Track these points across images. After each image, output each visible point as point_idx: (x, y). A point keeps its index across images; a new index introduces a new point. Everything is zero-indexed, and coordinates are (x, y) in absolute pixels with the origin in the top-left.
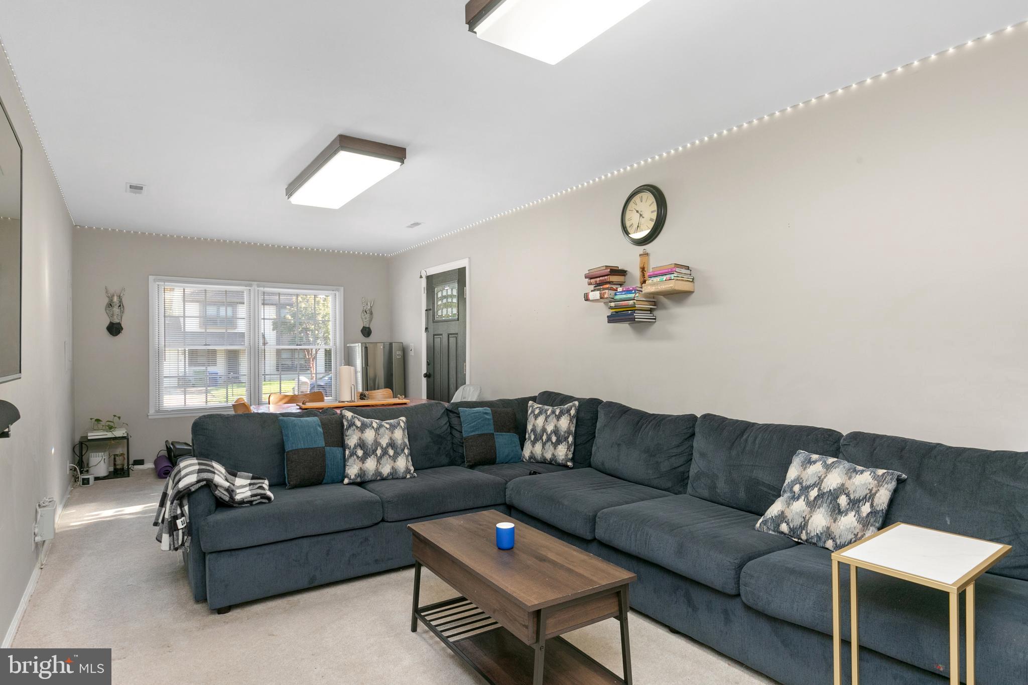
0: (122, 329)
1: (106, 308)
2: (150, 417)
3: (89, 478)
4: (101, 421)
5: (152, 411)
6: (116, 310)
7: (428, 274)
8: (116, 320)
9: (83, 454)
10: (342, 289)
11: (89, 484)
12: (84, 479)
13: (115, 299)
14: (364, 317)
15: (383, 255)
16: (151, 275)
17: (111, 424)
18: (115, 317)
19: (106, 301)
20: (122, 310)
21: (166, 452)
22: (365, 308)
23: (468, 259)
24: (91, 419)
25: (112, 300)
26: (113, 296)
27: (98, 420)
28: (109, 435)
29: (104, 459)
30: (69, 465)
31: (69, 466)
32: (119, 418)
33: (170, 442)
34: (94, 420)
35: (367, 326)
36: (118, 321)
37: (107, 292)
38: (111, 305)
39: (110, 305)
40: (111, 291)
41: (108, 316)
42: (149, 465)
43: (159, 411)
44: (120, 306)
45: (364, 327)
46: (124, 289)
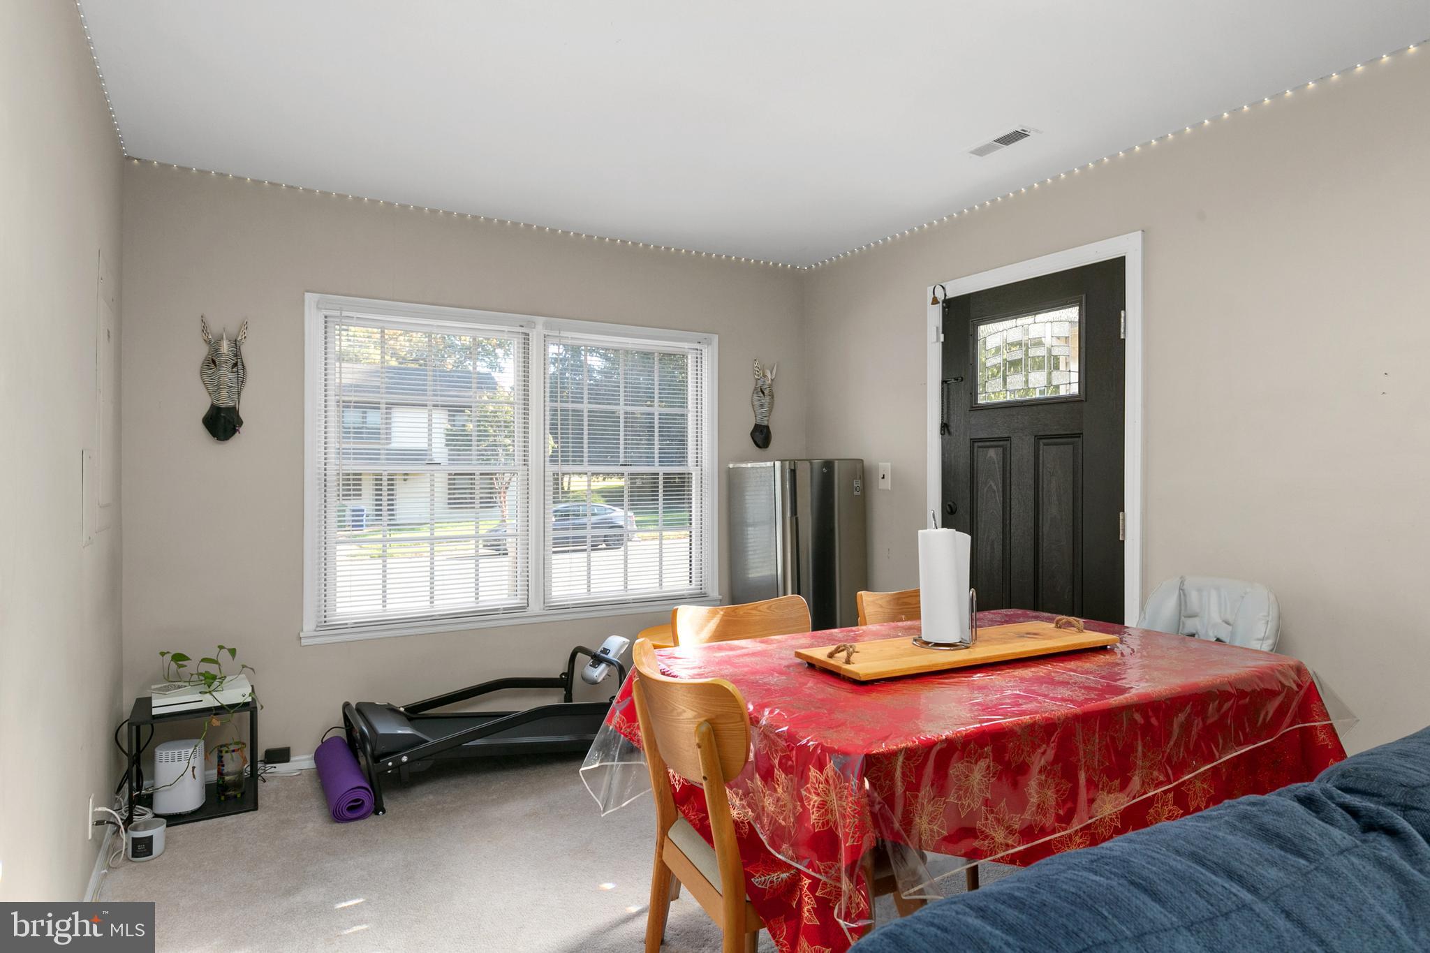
0: (241, 423)
1: (202, 369)
2: (304, 642)
3: (151, 838)
4: (188, 659)
5: (309, 626)
6: (226, 374)
7: (950, 295)
8: (225, 401)
9: (141, 749)
10: (716, 338)
11: (151, 854)
12: (136, 842)
13: (225, 348)
14: (756, 404)
15: (793, 267)
16: (308, 292)
17: (213, 669)
18: (224, 392)
19: (203, 351)
20: (241, 372)
21: (344, 730)
22: (760, 383)
23: (1140, 232)
24: (163, 654)
25: (216, 350)
26: (221, 339)
27: (179, 658)
28: (208, 701)
29: (194, 768)
30: (94, 808)
31: (94, 813)
32: (233, 652)
33: (354, 706)
34: (168, 657)
35: (765, 423)
36: (232, 404)
37: (205, 329)
38: (214, 362)
39: (212, 362)
40: (215, 328)
41: (207, 389)
42: (302, 762)
43: (324, 626)
44: (235, 365)
45: (756, 424)
46: (245, 325)
